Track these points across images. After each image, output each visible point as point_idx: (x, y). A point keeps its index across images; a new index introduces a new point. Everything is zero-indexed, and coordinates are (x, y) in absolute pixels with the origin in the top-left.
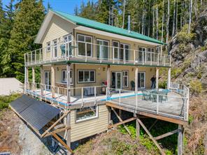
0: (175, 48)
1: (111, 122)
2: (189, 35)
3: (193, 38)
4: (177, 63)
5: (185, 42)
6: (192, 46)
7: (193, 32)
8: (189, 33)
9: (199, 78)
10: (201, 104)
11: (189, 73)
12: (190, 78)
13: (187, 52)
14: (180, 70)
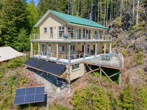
0: (112, 29)
1: (86, 71)
2: (120, 23)
3: (122, 25)
4: (113, 38)
5: (118, 27)
6: (122, 29)
7: (123, 22)
8: (120, 22)
9: (125, 48)
10: (127, 61)
11: (121, 45)
12: (121, 48)
13: (119, 32)
14: (115, 43)
